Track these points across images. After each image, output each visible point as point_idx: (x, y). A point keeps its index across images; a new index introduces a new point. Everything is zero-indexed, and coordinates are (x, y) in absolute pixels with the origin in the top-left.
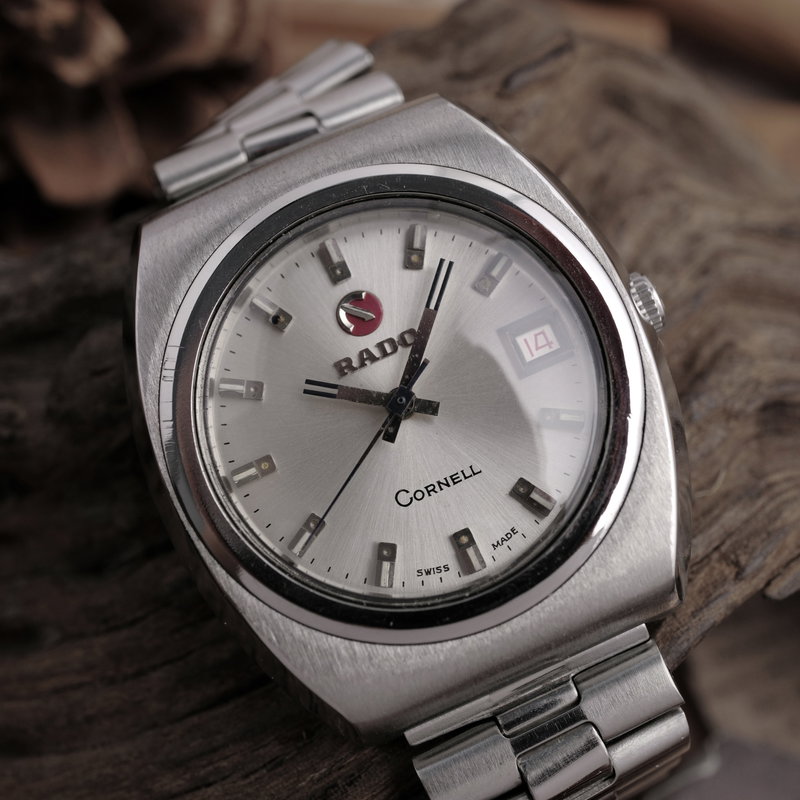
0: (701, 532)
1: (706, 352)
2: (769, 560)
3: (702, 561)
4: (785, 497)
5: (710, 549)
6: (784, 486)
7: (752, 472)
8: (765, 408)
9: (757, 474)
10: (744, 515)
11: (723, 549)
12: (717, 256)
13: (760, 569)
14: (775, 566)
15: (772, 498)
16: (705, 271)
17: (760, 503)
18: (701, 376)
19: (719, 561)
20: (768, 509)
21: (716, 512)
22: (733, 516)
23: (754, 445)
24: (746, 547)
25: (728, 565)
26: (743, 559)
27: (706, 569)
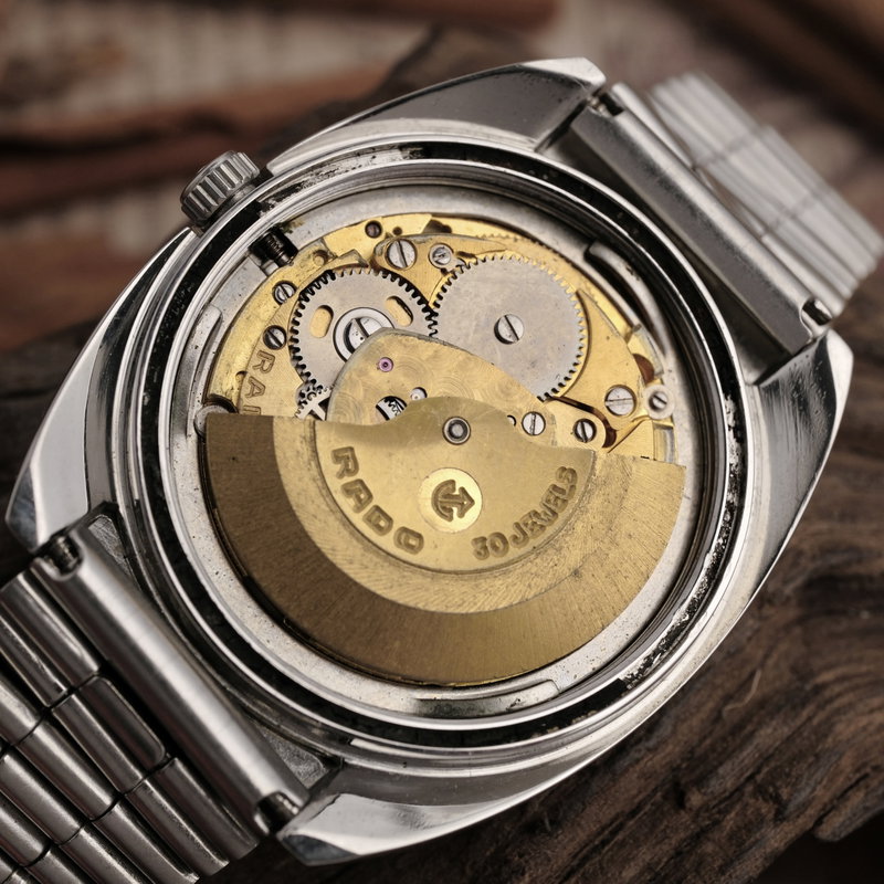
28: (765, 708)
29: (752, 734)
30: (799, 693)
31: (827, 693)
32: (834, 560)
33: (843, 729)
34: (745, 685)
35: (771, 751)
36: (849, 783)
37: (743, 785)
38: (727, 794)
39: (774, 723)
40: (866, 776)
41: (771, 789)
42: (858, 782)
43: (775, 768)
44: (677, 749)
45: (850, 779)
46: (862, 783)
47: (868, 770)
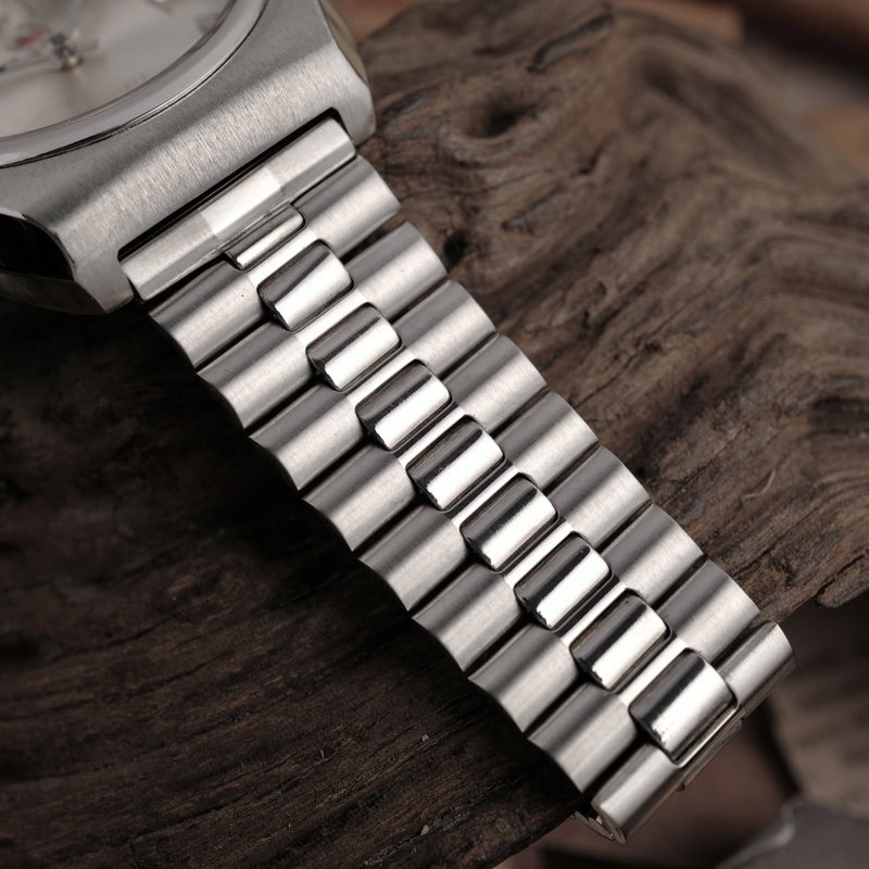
0: (749, 535)
1: (755, 345)
2: (823, 565)
3: (751, 565)
4: (839, 499)
5: (759, 554)
6: (840, 487)
7: (804, 473)
8: (817, 405)
9: (809, 474)
10: (797, 518)
11: (773, 553)
12: (767, 243)
13: (811, 576)
14: (828, 572)
15: (826, 501)
16: (754, 259)
17: (812, 505)
18: (750, 369)
19: (769, 566)
20: (821, 511)
21: (766, 514)
22: (784, 519)
23: (807, 444)
24: (798, 551)
25: (779, 570)
26: (794, 564)
27: (755, 575)
28: (780, 500)
29: (769, 519)
30: (807, 490)
31: (831, 491)
32: (840, 384)
33: (844, 518)
34: (763, 482)
35: (784, 533)
36: (848, 562)
37: (760, 558)
38: (747, 564)
39: (787, 511)
40: (861, 557)
41: (783, 561)
42: (854, 561)
43: (787, 545)
44: (706, 528)
45: (848, 558)
46: (858, 562)
47: (864, 552)
